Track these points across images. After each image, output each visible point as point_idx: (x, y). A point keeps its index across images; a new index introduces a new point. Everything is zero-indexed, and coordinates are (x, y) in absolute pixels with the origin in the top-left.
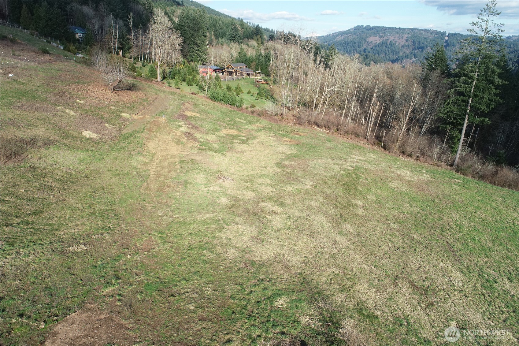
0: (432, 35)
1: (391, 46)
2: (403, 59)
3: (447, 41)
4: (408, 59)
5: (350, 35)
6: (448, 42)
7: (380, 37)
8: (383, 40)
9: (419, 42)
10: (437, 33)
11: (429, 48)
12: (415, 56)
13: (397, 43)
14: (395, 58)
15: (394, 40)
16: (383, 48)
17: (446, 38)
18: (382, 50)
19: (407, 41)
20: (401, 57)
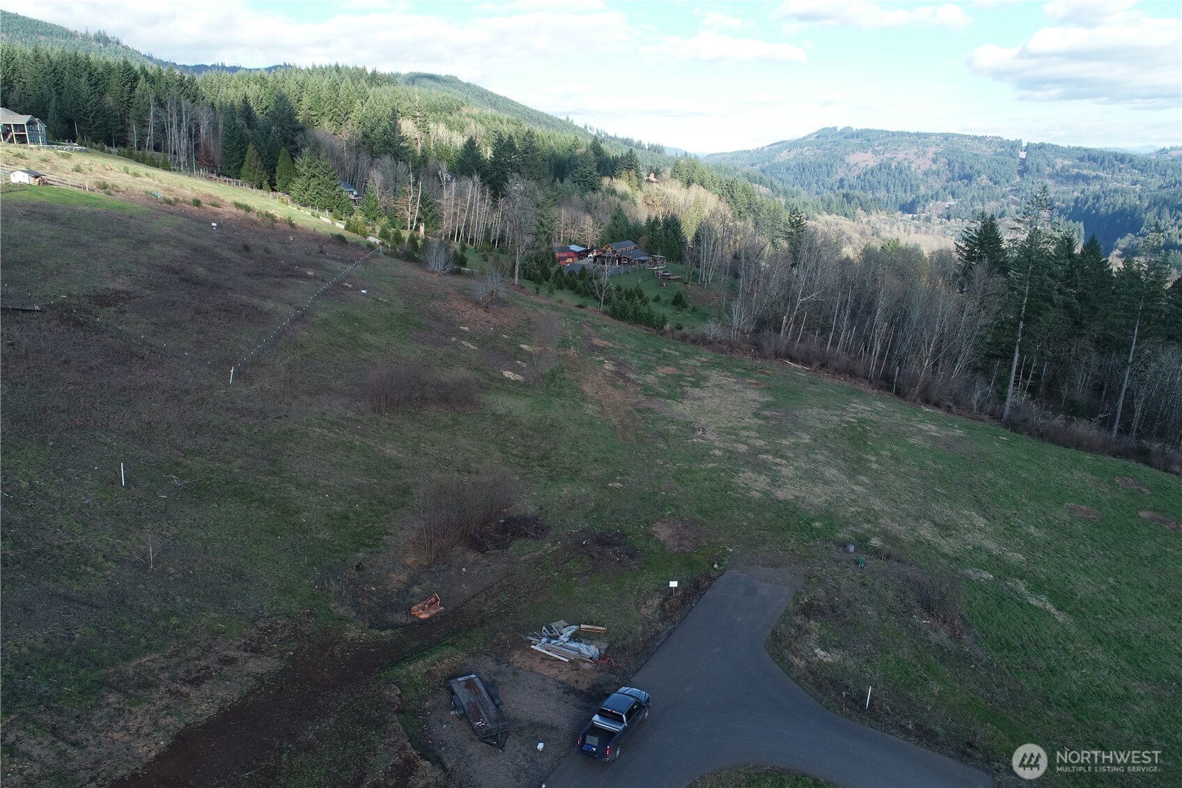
0: (990, 148)
1: (901, 172)
2: (926, 200)
3: (1023, 161)
4: (939, 202)
5: (808, 150)
6: (1027, 163)
7: (875, 152)
8: (882, 160)
9: (963, 163)
10: (1002, 143)
11: (984, 176)
12: (953, 194)
13: (913, 166)
14: (910, 200)
15: (906, 159)
16: (883, 177)
17: (1023, 155)
18: (879, 182)
19: (934, 161)
20: (923, 196)
